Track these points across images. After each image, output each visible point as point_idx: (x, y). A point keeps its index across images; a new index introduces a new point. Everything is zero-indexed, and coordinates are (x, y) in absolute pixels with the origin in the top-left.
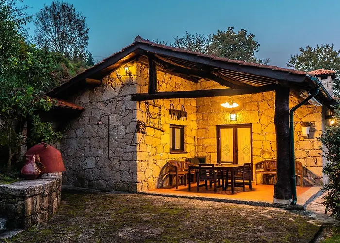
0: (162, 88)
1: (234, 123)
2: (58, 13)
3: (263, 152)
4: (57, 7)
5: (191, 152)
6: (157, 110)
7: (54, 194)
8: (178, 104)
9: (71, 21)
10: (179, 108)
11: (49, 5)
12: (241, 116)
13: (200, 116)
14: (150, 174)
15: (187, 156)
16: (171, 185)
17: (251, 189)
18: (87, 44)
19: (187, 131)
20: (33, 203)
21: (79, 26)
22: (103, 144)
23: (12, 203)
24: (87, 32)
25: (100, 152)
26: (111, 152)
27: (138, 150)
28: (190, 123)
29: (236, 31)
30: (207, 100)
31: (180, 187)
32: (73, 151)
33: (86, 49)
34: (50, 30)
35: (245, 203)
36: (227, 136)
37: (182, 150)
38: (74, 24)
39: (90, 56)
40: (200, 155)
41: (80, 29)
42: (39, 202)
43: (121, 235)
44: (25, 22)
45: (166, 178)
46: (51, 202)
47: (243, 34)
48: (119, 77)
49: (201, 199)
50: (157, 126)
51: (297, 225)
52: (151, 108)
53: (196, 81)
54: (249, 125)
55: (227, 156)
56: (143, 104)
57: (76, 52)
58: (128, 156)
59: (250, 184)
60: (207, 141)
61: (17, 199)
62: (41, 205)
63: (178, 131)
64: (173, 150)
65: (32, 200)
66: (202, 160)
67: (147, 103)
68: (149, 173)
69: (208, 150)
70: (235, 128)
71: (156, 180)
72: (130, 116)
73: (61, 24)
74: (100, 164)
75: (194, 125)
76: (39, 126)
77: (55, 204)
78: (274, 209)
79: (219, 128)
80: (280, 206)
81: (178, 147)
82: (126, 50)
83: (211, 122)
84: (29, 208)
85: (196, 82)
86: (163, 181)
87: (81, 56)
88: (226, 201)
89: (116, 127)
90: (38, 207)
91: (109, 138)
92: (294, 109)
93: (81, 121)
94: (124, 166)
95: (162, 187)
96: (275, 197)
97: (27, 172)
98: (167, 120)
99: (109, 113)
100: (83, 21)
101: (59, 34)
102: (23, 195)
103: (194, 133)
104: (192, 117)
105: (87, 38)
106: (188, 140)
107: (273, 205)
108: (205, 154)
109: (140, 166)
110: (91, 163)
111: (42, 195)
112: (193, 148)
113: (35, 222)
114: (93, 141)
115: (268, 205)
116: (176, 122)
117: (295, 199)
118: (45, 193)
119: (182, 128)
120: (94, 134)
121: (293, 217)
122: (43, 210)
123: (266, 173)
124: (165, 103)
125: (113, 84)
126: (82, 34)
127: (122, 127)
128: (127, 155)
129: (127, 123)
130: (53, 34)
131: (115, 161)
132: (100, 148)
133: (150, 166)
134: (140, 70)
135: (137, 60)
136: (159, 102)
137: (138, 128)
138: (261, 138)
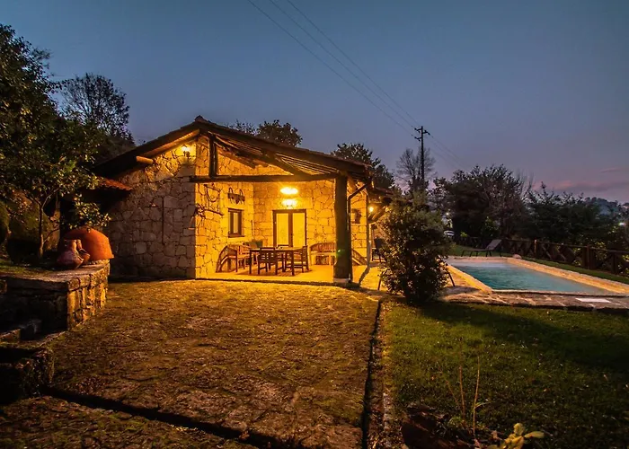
0: (222, 171)
1: (289, 208)
2: (93, 86)
3: (316, 235)
4: (91, 79)
5: (248, 235)
6: (216, 193)
7: (102, 285)
8: (237, 188)
9: (108, 95)
10: (237, 192)
11: (82, 76)
12: (296, 202)
13: (257, 201)
14: (209, 259)
15: (245, 240)
16: (230, 270)
17: (308, 270)
18: (127, 122)
19: (245, 216)
20: (77, 298)
21: (119, 102)
22: (156, 227)
23: (50, 299)
24: (127, 110)
25: (152, 236)
26: (165, 236)
27: (197, 233)
28: (248, 207)
29: (282, 124)
30: (265, 185)
31: (240, 271)
32: (119, 235)
33: (125, 128)
34: (81, 103)
35: (307, 283)
36: (282, 220)
37: (240, 234)
38: (112, 100)
39: (130, 135)
40: (258, 238)
41: (119, 106)
42: (84, 296)
43: (191, 326)
44: (61, 86)
45: (225, 262)
46: (98, 295)
47: (288, 127)
48: (175, 157)
49: (264, 282)
50: (216, 210)
51: (360, 302)
52: (210, 192)
53: (253, 166)
54: (304, 211)
55: (283, 240)
56: (202, 185)
57: (113, 130)
58: (185, 241)
59: (307, 265)
60: (263, 225)
61: (56, 294)
62: (87, 299)
63: (236, 215)
64: (231, 234)
65: (76, 293)
66: (259, 244)
67: (205, 185)
68: (208, 257)
69: (265, 234)
70: (291, 213)
71: (215, 264)
72: (188, 198)
73: (95, 98)
74: (152, 249)
75: (251, 210)
76: (81, 207)
77: (103, 297)
78: (334, 288)
79: (275, 212)
80: (338, 285)
81: (236, 231)
82: (185, 130)
83: (268, 207)
84: (73, 304)
85: (254, 168)
86: (222, 265)
87: (119, 134)
88: (289, 283)
89: (172, 211)
90: (84, 303)
91: (163, 222)
92: (351, 197)
93: (129, 203)
94: (181, 250)
95: (221, 271)
96: (335, 277)
97: (66, 261)
98: (226, 204)
99: (163, 194)
100: (123, 98)
101: (92, 109)
102: (64, 288)
103: (251, 218)
104: (250, 201)
105: (127, 116)
106: (247, 224)
107: (333, 285)
108: (262, 238)
109: (198, 250)
110: (141, 249)
111: (89, 287)
112: (250, 231)
113: (79, 320)
114: (144, 225)
115: (328, 284)
116: (234, 206)
117: (352, 278)
118: (92, 285)
119: (240, 212)
120: (145, 217)
121: (353, 295)
122: (89, 304)
123: (319, 254)
124: (224, 187)
125: (168, 164)
126: (121, 111)
127: (178, 211)
128: (184, 239)
129: (184, 205)
130: (86, 108)
131: (171, 246)
132: (152, 231)
133: (209, 251)
134: (199, 152)
135: (197, 141)
136: (218, 185)
137: (196, 211)
138: (315, 222)
